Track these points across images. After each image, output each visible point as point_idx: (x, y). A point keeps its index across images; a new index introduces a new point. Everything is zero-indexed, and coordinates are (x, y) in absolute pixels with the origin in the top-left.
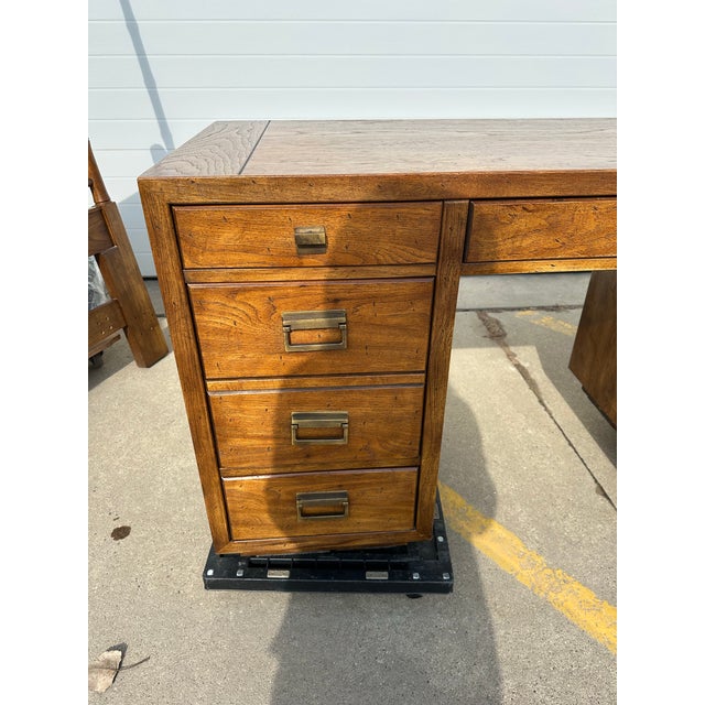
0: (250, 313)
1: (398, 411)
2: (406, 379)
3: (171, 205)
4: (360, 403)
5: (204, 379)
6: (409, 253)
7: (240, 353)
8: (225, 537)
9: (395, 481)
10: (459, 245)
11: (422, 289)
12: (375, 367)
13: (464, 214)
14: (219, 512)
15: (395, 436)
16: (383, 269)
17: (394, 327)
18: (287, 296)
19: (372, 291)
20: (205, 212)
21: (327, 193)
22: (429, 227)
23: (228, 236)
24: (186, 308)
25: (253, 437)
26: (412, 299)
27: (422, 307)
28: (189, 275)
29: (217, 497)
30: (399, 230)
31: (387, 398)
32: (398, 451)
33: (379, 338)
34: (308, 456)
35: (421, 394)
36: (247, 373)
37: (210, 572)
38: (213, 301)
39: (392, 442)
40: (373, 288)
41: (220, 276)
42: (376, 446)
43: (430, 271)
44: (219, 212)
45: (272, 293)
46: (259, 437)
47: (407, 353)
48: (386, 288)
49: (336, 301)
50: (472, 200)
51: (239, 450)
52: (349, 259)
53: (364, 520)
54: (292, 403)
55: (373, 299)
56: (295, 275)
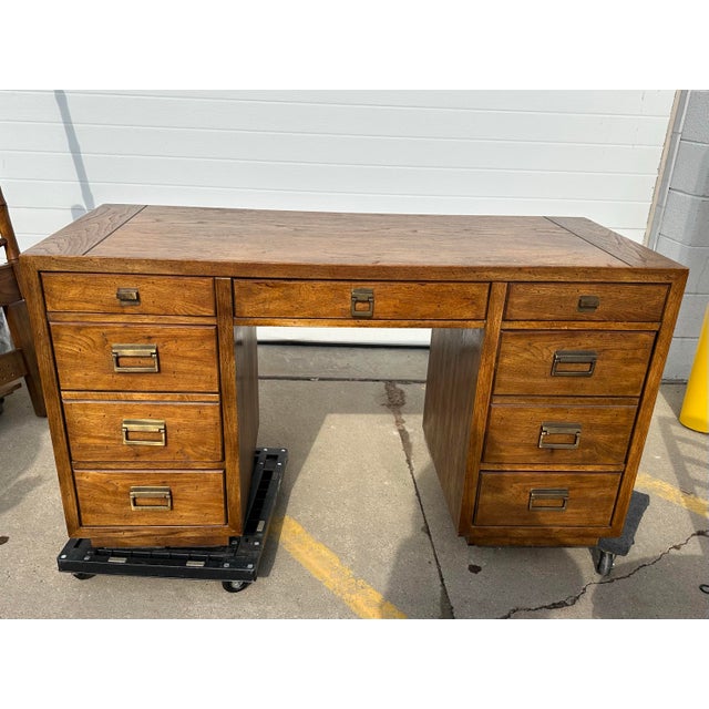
0: (90, 342)
1: (202, 422)
2: (205, 398)
3: (39, 272)
4: (173, 415)
5: (60, 390)
6: (195, 309)
7: (84, 371)
8: (76, 523)
9: (206, 480)
10: (229, 305)
11: (208, 333)
12: (182, 387)
13: (229, 286)
14: (71, 499)
15: (202, 443)
16: (181, 318)
17: (192, 358)
18: (115, 333)
20: (60, 277)
21: (138, 269)
22: (207, 293)
23: (74, 292)
24: (48, 338)
25: (95, 437)
26: (203, 339)
27: (210, 345)
28: (50, 316)
29: (69, 486)
30: (187, 293)
31: (193, 412)
32: (206, 455)
33: (182, 366)
34: (138, 455)
35: (218, 409)
36: (90, 387)
37: (64, 557)
38: (66, 334)
39: (201, 448)
40: (175, 331)
41: (70, 317)
42: (189, 450)
43: (212, 321)
44: (69, 278)
45: (105, 330)
46: (105, 438)
47: (203, 378)
48: (183, 331)
49: (149, 338)
50: (232, 278)
51: (85, 447)
52: (156, 310)
53: (185, 514)
54: (123, 412)
55: (175, 338)
56: (120, 319)
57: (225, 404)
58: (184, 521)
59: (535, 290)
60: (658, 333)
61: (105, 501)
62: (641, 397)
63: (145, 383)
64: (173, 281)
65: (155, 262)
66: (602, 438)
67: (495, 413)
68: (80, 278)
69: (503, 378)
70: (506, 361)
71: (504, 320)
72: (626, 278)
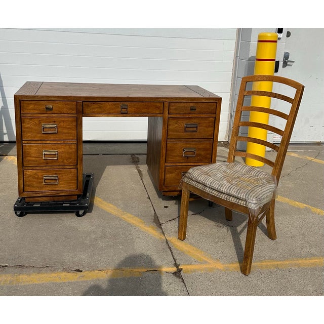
0: (35, 124)
1: (70, 151)
2: (71, 142)
3: (20, 100)
4: (61, 148)
5: (22, 140)
6: (70, 112)
7: (32, 133)
8: (22, 190)
9: (71, 173)
10: (81, 110)
11: (74, 120)
12: (64, 138)
13: (82, 104)
14: (21, 181)
15: (70, 158)
16: (66, 115)
17: (68, 128)
18: (43, 120)
20: (27, 102)
21: (53, 99)
22: (74, 106)
23: (31, 107)
25: (33, 157)
26: (72, 122)
27: (75, 124)
28: (22, 115)
29: (21, 176)
30: (68, 106)
31: (67, 147)
32: (71, 163)
33: (65, 131)
34: (47, 163)
35: (76, 146)
36: (33, 139)
37: (16, 205)
38: (27, 121)
39: (69, 160)
40: (63, 119)
41: (29, 115)
42: (65, 161)
43: (76, 116)
44: (30, 102)
45: (40, 119)
46: (35, 157)
47: (72, 135)
48: (66, 119)
49: (55, 121)
50: (83, 101)
51: (29, 161)
52: (58, 112)
54: (43, 147)
55: (63, 121)
56: (46, 115)
57: (79, 143)
58: (62, 189)
59: (177, 104)
60: (215, 118)
62: (213, 139)
63: (52, 137)
64: (64, 103)
65: (58, 97)
66: (203, 153)
67: (168, 145)
68: (33, 102)
69: (170, 133)
70: (170, 127)
71: (169, 114)
72: (204, 101)
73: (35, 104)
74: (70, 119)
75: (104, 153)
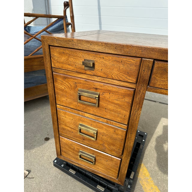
0: (69, 86)
1: (115, 136)
3: (49, 46)
4: (102, 128)
5: (56, 104)
6: (124, 77)
7: (66, 98)
10: (147, 78)
11: (129, 92)
12: (108, 117)
13: (151, 65)
15: (114, 145)
16: (115, 81)
17: (117, 104)
18: (81, 83)
19: (109, 89)
20: (58, 49)
21: (96, 48)
22: (134, 68)
23: (64, 58)
24: (52, 80)
25: (68, 127)
26: (124, 95)
27: (128, 100)
28: (53, 69)
30: (122, 67)
31: (112, 130)
32: (114, 150)
33: (110, 107)
34: (84, 139)
35: (125, 133)
36: (68, 105)
37: (55, 161)
38: (60, 80)
39: (112, 146)
40: (110, 87)
41: (62, 72)
42: (106, 146)
43: (133, 86)
44: (62, 50)
45: (76, 81)
46: (72, 128)
47: (121, 116)
48: (115, 89)
49: (96, 89)
50: (154, 60)
51: (64, 129)
52: (102, 75)
53: (100, 168)
54: (80, 120)
55: (109, 91)
56: (84, 76)
57: (129, 131)
61: (70, 151)
63: (92, 110)
64: (115, 57)
65: (107, 45)
68: (67, 51)
73: (69, 55)
74: (123, 90)
75: (161, 101)
